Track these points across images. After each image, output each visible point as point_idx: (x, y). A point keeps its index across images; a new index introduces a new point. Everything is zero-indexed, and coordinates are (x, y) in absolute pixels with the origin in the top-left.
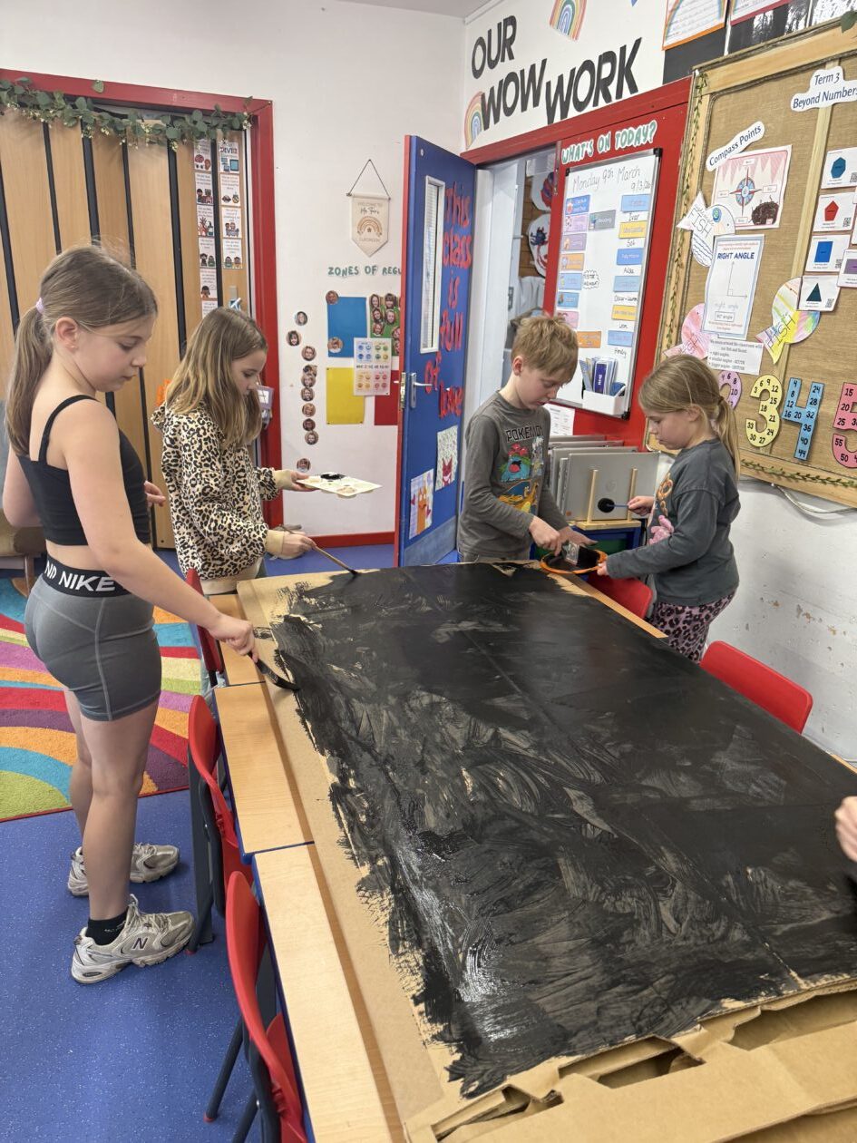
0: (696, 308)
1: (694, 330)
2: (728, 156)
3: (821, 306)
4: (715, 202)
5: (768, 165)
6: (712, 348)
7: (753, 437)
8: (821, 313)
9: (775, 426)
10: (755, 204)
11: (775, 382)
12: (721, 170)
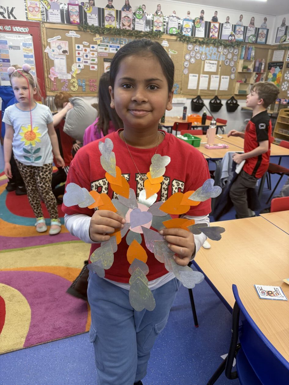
0: (53, 68)
1: (53, 72)
2: (53, 40)
3: (81, 68)
4: (52, 48)
5: (64, 44)
6: (59, 75)
7: (73, 89)
8: (82, 69)
9: (77, 87)
10: (62, 50)
11: (75, 80)
12: (52, 43)
